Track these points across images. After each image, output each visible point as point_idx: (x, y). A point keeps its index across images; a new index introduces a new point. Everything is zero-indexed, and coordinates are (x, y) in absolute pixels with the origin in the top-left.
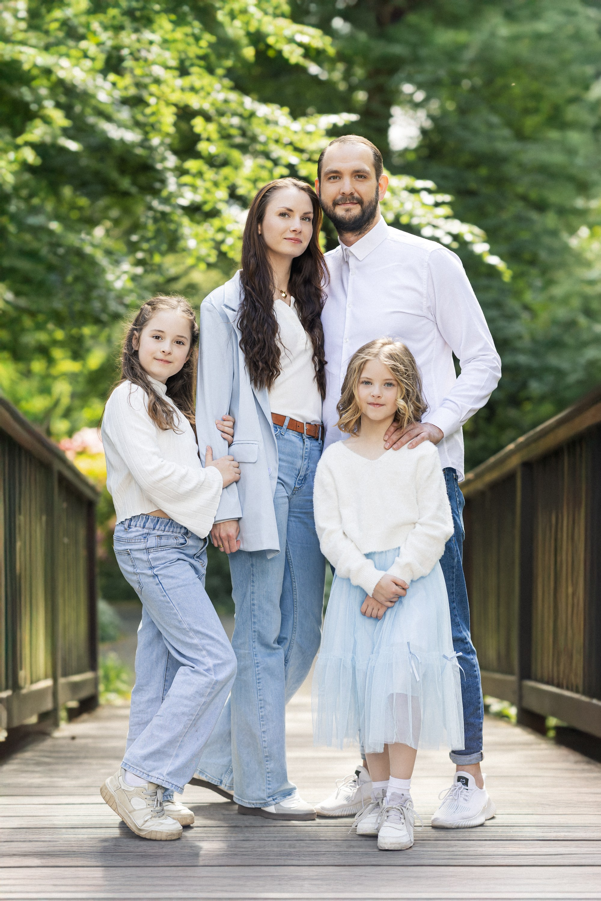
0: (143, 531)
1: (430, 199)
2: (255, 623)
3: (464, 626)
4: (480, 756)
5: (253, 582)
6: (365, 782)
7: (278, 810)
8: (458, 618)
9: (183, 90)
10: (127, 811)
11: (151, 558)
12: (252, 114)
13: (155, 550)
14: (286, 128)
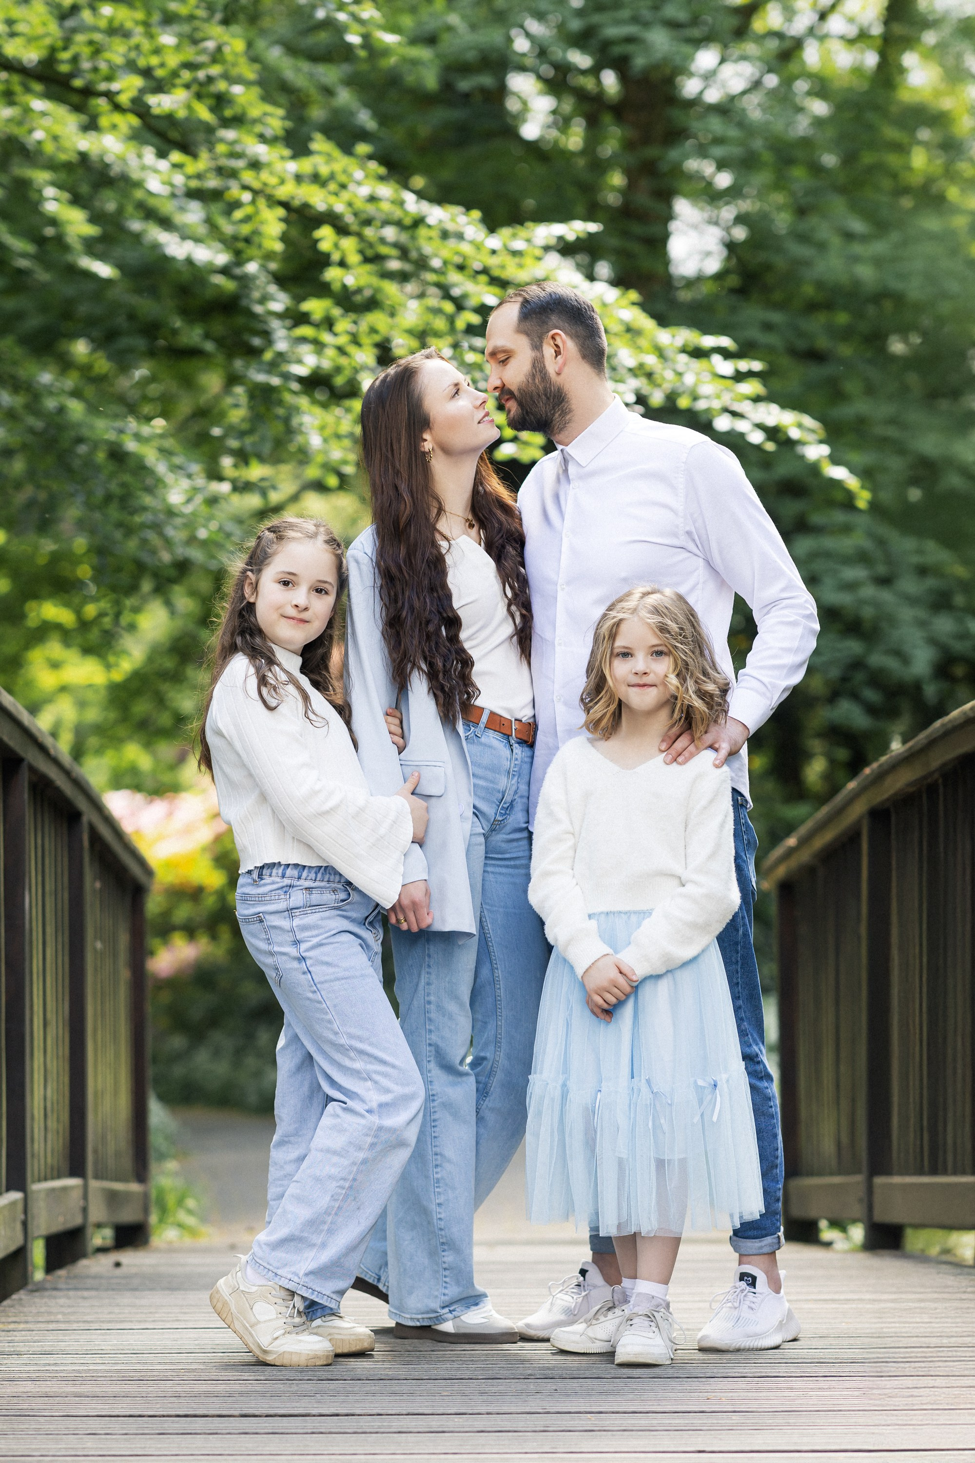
0: (283, 882)
1: (726, 367)
2: (430, 1031)
3: (755, 1036)
4: (775, 1241)
5: (429, 966)
6: (595, 1287)
7: (458, 1327)
8: (745, 1023)
9: (299, 178)
10: (247, 1325)
11: (296, 926)
12: (419, 222)
13: (302, 913)
14: (478, 247)
